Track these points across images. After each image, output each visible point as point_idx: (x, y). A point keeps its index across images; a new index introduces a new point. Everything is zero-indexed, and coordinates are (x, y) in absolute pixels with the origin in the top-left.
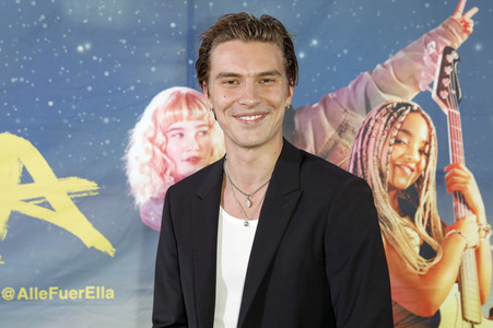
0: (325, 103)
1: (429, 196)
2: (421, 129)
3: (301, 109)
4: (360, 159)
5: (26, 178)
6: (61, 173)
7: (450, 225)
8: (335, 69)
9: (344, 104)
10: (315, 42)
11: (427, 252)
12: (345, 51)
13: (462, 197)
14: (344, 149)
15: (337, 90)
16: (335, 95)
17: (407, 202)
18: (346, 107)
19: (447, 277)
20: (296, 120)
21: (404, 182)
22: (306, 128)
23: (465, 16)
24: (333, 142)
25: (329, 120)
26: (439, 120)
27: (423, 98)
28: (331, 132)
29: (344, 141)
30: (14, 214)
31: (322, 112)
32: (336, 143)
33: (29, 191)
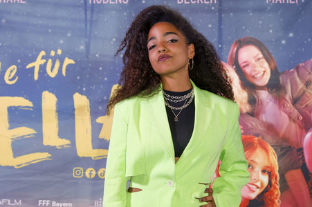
0: (297, 68)
3: (283, 73)
8: (303, 49)
9: (309, 69)
10: (291, 35)
12: (309, 40)
14: (309, 95)
15: (304, 62)
16: (303, 64)
18: (310, 71)
20: (281, 79)
22: (287, 83)
24: (302, 92)
25: (300, 78)
28: (301, 86)
29: (309, 90)
31: (296, 74)
32: (304, 92)
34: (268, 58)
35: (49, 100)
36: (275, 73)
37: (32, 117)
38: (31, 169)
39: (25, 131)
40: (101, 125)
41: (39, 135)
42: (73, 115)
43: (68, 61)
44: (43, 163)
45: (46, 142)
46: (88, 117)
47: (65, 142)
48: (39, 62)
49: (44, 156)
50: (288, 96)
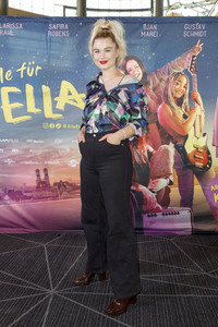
0: (156, 72)
1: (186, 100)
2: (185, 80)
3: (149, 74)
4: (166, 89)
5: (70, 94)
6: (79, 93)
7: (192, 109)
10: (154, 54)
11: (185, 117)
13: (196, 101)
16: (159, 70)
17: (180, 102)
18: (162, 74)
19: (191, 124)
20: (148, 78)
21: (179, 96)
22: (150, 80)
23: (200, 46)
24: (158, 84)
25: (157, 77)
26: (190, 78)
27: (186, 71)
28: (158, 81)
29: (161, 83)
30: (66, 104)
31: (155, 75)
33: (70, 97)
34: (141, 66)
35: (29, 89)
36: (145, 75)
37: (21, 97)
38: (22, 124)
39: (17, 105)
40: (56, 102)
41: (25, 107)
42: (42, 97)
43: (38, 68)
44: (28, 121)
45: (29, 110)
46: (50, 97)
47: (39, 110)
48: (23, 68)
49: (29, 117)
50: (151, 87)
